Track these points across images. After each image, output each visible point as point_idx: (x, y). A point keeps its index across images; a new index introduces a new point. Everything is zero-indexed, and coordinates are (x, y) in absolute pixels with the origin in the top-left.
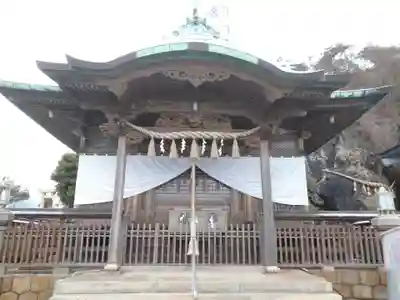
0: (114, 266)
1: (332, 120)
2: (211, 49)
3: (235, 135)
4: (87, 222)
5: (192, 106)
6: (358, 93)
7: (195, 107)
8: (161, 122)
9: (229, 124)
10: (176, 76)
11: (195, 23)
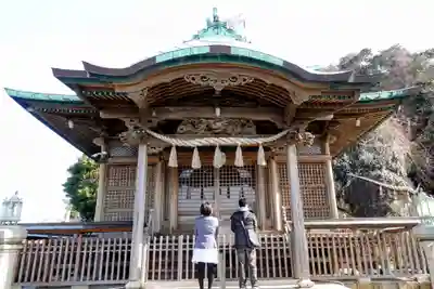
1: (358, 123)
2: (234, 52)
3: (260, 141)
5: (214, 112)
7: (218, 113)
8: (182, 129)
9: (253, 129)
10: (198, 81)
11: (217, 27)
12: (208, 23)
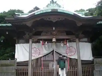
5: (53, 29)
7: (54, 29)
8: (43, 34)
10: (48, 19)
11: (53, 3)
12: (51, 2)
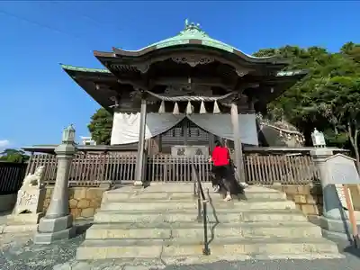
0: (140, 183)
1: (272, 91)
2: (203, 43)
3: (215, 99)
4: (121, 154)
6: (290, 73)
9: (211, 92)
